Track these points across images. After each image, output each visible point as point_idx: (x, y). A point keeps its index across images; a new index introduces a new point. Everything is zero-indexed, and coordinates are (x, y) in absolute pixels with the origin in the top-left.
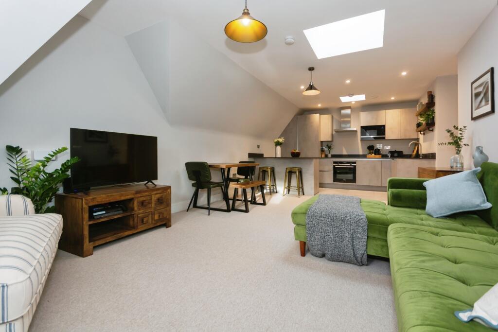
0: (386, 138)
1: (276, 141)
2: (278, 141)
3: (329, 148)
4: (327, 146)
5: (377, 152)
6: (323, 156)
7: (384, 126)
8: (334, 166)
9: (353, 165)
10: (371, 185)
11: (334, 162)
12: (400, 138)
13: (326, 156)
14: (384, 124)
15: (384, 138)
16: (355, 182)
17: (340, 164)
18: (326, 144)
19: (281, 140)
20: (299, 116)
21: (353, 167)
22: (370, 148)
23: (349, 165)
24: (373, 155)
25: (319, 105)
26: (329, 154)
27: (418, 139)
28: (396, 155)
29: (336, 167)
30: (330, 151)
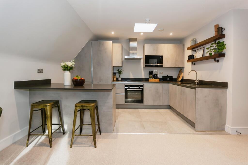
0: (163, 66)
1: (63, 64)
2: (66, 65)
3: (120, 72)
4: (118, 71)
5: (156, 77)
6: (115, 79)
7: (162, 56)
8: (126, 89)
9: (141, 88)
10: (155, 104)
11: (126, 86)
12: (172, 67)
13: (117, 80)
14: (162, 55)
15: (162, 66)
16: (143, 103)
17: (130, 88)
18: (117, 69)
19: (69, 64)
20: (93, 42)
21: (141, 90)
22: (151, 73)
23: (138, 88)
24: (153, 79)
25: (113, 33)
26: (120, 77)
27: (183, 68)
28: (168, 79)
29: (127, 90)
30: (120, 75)
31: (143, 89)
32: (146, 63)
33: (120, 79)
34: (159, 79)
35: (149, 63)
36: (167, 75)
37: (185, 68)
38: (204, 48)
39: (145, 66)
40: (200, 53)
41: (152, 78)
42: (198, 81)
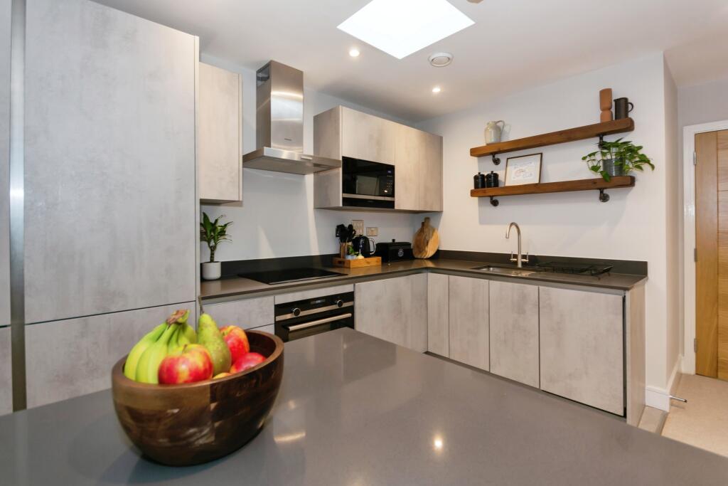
0: (396, 207)
7: (392, 168)
9: (344, 305)
11: (280, 309)
12: (418, 208)
14: (392, 163)
15: (392, 205)
17: (303, 313)
21: (348, 315)
22: (344, 233)
23: (336, 307)
24: (361, 257)
26: (212, 260)
27: (439, 213)
28: (401, 253)
29: (292, 328)
32: (344, 192)
35: (354, 192)
36: (394, 240)
37: (444, 213)
38: (541, 154)
39: (341, 205)
40: (523, 168)
41: (357, 255)
42: (524, 257)
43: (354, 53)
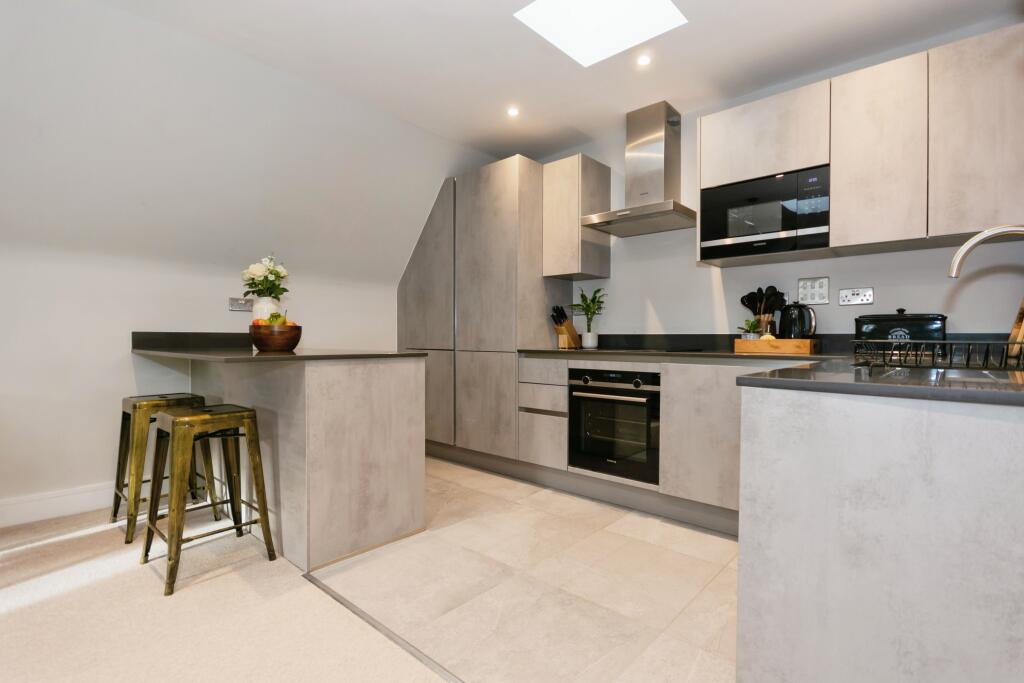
0: (834, 243)
5: (794, 322)
6: (564, 340)
7: (823, 171)
8: (571, 391)
9: (643, 388)
11: (574, 373)
12: (920, 234)
17: (591, 383)
21: (644, 400)
23: (631, 386)
24: (768, 337)
25: (513, 112)
26: (589, 331)
29: (574, 394)
30: (589, 320)
31: (655, 398)
32: (704, 238)
33: (589, 341)
34: (814, 337)
35: (726, 236)
41: (760, 334)
43: (644, 61)
